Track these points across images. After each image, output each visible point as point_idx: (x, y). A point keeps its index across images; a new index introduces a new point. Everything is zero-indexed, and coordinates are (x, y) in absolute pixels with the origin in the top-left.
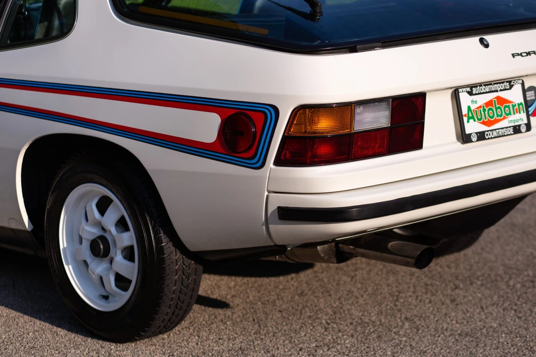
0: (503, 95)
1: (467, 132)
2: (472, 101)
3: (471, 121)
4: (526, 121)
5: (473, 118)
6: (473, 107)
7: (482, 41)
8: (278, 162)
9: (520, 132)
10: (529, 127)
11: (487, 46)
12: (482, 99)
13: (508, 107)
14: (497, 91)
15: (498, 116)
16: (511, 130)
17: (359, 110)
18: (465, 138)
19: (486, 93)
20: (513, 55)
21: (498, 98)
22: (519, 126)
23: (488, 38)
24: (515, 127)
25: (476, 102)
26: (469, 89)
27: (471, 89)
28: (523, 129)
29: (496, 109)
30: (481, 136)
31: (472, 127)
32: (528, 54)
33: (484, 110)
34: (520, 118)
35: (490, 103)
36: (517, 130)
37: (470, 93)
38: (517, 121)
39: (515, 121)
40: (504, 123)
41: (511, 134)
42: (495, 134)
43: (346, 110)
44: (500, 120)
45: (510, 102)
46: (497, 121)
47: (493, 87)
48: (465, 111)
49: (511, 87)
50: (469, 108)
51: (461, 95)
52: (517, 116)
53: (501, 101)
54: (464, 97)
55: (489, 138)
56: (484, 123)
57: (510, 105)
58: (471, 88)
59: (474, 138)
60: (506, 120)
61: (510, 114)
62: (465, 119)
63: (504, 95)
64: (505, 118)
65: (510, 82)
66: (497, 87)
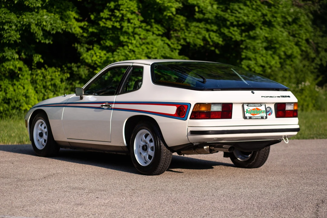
2: (248, 108)
3: (247, 113)
5: (248, 112)
6: (248, 110)
7: (252, 92)
8: (190, 119)
10: (266, 118)
11: (254, 93)
12: (251, 108)
13: (260, 111)
15: (256, 113)
16: (260, 118)
17: (212, 105)
18: (245, 118)
19: (253, 106)
20: (262, 97)
21: (257, 108)
23: (254, 91)
26: (247, 104)
28: (265, 118)
29: (256, 111)
30: (250, 118)
31: (247, 115)
33: (252, 111)
34: (264, 115)
35: (254, 109)
36: (262, 118)
37: (248, 106)
38: (263, 115)
41: (260, 119)
42: (255, 118)
43: (209, 105)
46: (256, 114)
47: (255, 105)
48: (245, 110)
49: (261, 106)
50: (247, 110)
51: (244, 106)
52: (263, 114)
54: (246, 107)
55: (253, 119)
56: (251, 114)
57: (261, 111)
58: (248, 104)
59: (248, 118)
60: (259, 115)
61: (260, 113)
62: (245, 113)
63: (259, 108)
64: (258, 114)
65: (261, 104)
66: (256, 105)
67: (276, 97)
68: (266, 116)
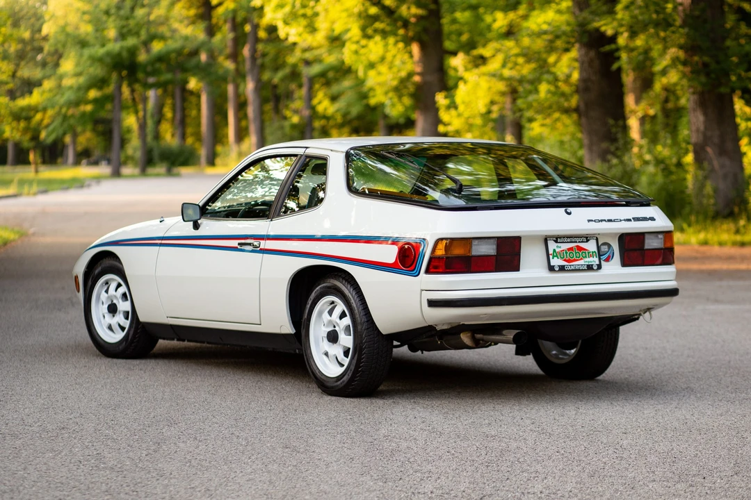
0: (582, 245)
1: (552, 264)
2: (557, 247)
3: (556, 258)
4: (598, 263)
5: (557, 256)
6: (557, 250)
7: (566, 211)
8: (428, 271)
9: (593, 269)
10: (599, 267)
11: (570, 214)
13: (585, 253)
14: (576, 242)
15: (576, 257)
16: (586, 268)
17: (475, 242)
18: (551, 269)
19: (568, 242)
20: (589, 221)
21: (577, 246)
22: (592, 265)
23: (571, 210)
24: (588, 266)
25: (560, 247)
26: (555, 239)
27: (557, 239)
28: (595, 268)
29: (576, 253)
30: (562, 269)
31: (556, 262)
33: (566, 253)
34: (594, 261)
35: (569, 249)
36: (590, 268)
37: (556, 241)
38: (591, 262)
39: (589, 262)
41: (585, 270)
42: (573, 268)
43: (467, 241)
44: (577, 260)
45: (587, 250)
47: (573, 239)
49: (587, 241)
50: (554, 250)
51: (549, 242)
52: (591, 259)
53: (580, 249)
54: (551, 244)
55: (568, 270)
57: (587, 252)
59: (557, 269)
60: (582, 261)
61: (586, 257)
62: (551, 257)
64: (581, 259)
65: (587, 238)
67: (621, 221)
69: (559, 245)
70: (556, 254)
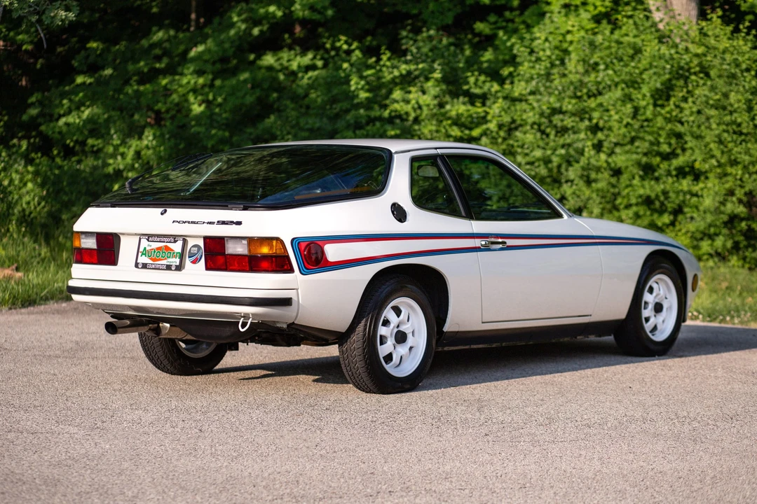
0: (169, 245)
2: (149, 245)
5: (145, 254)
6: (148, 248)
9: (171, 270)
10: (177, 268)
12: (155, 245)
13: (171, 253)
14: (165, 242)
15: (162, 257)
16: (165, 267)
17: (83, 236)
18: (136, 265)
19: (158, 242)
20: (174, 222)
21: (166, 247)
22: (172, 266)
24: (168, 266)
25: (151, 246)
26: (147, 238)
27: (149, 237)
28: (174, 268)
29: (162, 253)
30: (145, 266)
32: (185, 222)
33: (155, 252)
36: (169, 268)
37: (148, 240)
38: (173, 262)
39: (170, 262)
40: (164, 262)
41: (164, 269)
42: (153, 266)
44: (161, 260)
45: (173, 250)
46: (158, 260)
47: (162, 239)
48: (141, 249)
49: (175, 242)
50: (145, 248)
51: (142, 239)
52: (174, 260)
53: (167, 248)
54: (144, 241)
55: (149, 268)
59: (141, 266)
61: (169, 257)
62: (140, 254)
64: (166, 259)
65: (174, 238)
66: (165, 239)
67: (204, 223)
68: (178, 264)
69: (151, 243)
70: (145, 253)
